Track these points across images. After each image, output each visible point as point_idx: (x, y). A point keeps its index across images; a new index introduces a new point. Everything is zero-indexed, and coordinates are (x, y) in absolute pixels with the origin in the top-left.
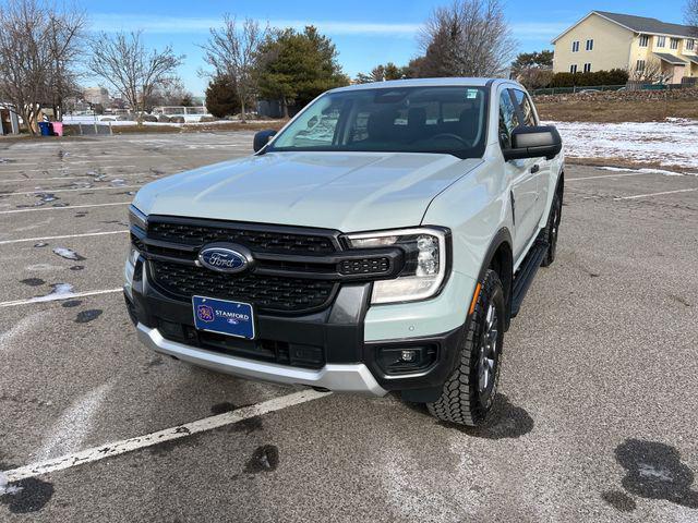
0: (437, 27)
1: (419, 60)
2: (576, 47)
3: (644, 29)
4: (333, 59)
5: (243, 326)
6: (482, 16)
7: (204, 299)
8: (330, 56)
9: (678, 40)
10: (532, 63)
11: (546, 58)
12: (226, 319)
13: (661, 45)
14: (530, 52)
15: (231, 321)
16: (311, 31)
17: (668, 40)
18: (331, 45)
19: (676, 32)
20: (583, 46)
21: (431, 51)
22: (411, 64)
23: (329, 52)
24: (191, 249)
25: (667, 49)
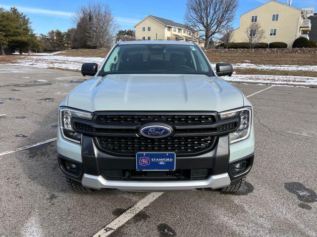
0: (82, 15)
1: (72, 30)
2: (144, 30)
3: (169, 24)
4: (29, 25)
5: (168, 165)
6: (103, 12)
7: (144, 153)
8: (27, 23)
9: (180, 29)
10: (125, 35)
11: (131, 33)
12: (157, 163)
13: (175, 31)
14: (124, 30)
15: (161, 163)
16: (15, 11)
17: (177, 29)
18: (27, 18)
19: (180, 26)
20: (146, 29)
21: (79, 25)
22: (68, 31)
23: (26, 22)
24: (134, 127)
25: (177, 33)
